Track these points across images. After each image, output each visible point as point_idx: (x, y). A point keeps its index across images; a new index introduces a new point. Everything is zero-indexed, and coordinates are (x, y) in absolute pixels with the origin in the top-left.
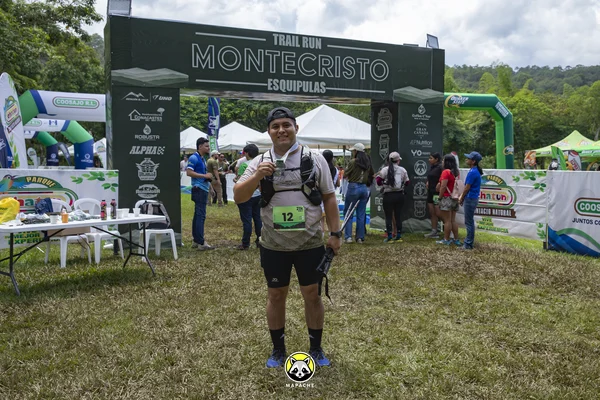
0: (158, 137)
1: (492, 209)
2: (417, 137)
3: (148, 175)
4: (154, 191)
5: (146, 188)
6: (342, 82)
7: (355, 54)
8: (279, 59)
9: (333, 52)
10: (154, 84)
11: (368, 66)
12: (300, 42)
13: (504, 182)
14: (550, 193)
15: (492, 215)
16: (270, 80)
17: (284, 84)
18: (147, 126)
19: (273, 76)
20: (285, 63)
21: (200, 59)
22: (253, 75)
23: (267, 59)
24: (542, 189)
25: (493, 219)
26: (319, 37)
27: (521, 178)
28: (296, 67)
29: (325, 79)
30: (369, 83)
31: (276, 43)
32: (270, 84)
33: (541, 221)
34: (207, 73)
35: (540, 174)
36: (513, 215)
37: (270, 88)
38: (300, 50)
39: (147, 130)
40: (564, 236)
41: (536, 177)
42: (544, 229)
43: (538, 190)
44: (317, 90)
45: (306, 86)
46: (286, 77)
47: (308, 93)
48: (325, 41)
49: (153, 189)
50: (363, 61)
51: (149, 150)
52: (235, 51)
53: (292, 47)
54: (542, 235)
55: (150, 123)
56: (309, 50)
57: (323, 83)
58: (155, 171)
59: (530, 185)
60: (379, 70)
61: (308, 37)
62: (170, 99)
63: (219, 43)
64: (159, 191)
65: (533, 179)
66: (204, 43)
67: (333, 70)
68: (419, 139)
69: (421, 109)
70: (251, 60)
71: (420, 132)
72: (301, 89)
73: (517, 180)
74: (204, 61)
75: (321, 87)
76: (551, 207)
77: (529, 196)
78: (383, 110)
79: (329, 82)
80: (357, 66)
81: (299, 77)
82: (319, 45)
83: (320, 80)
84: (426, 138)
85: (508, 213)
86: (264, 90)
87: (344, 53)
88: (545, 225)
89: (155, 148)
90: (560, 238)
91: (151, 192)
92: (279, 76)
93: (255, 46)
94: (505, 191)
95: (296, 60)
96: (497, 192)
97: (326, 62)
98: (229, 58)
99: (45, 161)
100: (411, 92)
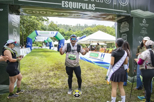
16: (63, 2)
29: (95, 3)
30: (118, 6)
32: (63, 4)
37: (63, 6)
44: (90, 8)
45: (84, 6)
47: (85, 10)
57: (94, 5)
69: (144, 21)
72: (81, 7)
75: (92, 7)
78: (123, 23)
83: (92, 3)
99: (46, 46)
100: (139, 12)
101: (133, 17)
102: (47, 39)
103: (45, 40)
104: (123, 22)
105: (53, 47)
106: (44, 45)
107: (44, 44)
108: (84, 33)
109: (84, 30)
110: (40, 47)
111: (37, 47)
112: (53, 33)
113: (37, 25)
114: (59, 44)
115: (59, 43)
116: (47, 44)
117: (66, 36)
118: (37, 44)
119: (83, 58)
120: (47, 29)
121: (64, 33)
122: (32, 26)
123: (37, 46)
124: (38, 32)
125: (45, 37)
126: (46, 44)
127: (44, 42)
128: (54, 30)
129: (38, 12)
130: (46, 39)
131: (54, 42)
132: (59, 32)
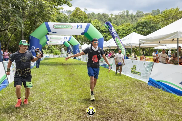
99: (66, 53)
102: (69, 40)
103: (64, 42)
106: (64, 51)
107: (63, 49)
108: (138, 26)
109: (139, 21)
110: (56, 54)
111: (52, 56)
112: (79, 27)
113: (50, 14)
116: (70, 49)
117: (105, 33)
118: (52, 50)
119: (158, 83)
122: (40, 16)
123: (52, 53)
124: (51, 24)
125: (65, 36)
126: (67, 49)
127: (64, 45)
130: (66, 40)
131: (82, 45)
132: (91, 24)
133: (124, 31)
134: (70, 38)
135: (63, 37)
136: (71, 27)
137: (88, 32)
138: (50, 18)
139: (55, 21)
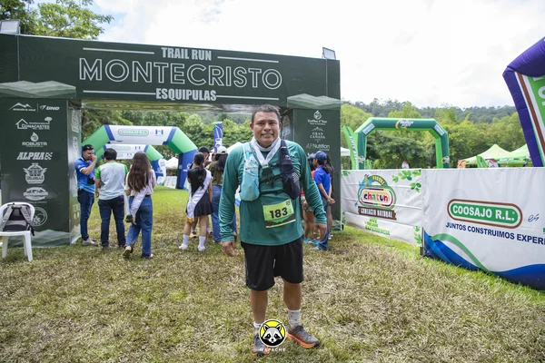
0: (45, 144)
1: (377, 209)
2: (314, 141)
3: (36, 178)
4: (42, 194)
5: (34, 191)
6: (233, 90)
7: (247, 65)
8: (167, 71)
9: (224, 64)
10: (41, 96)
11: (260, 76)
12: (190, 54)
13: (386, 183)
14: (424, 193)
15: (376, 216)
16: (158, 90)
17: (173, 94)
18: (34, 134)
19: (162, 86)
20: (174, 73)
21: (86, 71)
22: (142, 85)
23: (155, 70)
24: (417, 189)
25: (379, 220)
26: (208, 50)
27: (400, 178)
28: (185, 77)
29: (215, 87)
30: (262, 91)
31: (164, 56)
32: (158, 93)
33: (417, 224)
34: (94, 85)
35: (415, 173)
36: (394, 217)
37: (158, 97)
38: (189, 62)
39: (34, 137)
40: (438, 242)
41: (412, 176)
42: (420, 233)
43: (414, 190)
44: (207, 97)
45: (196, 95)
46: (175, 87)
47: (198, 102)
48: (215, 53)
49: (41, 191)
50: (255, 71)
51: (36, 156)
52: (123, 64)
53: (181, 59)
54: (419, 240)
55: (37, 131)
56: (198, 61)
57: (213, 92)
58: (42, 175)
59: (406, 184)
60: (272, 79)
61: (198, 49)
62: (57, 108)
63: (106, 57)
64: (47, 194)
65: (410, 179)
66: (91, 57)
67: (223, 80)
68: (316, 143)
69: (317, 115)
70: (138, 72)
71: (317, 136)
72: (191, 97)
73: (396, 180)
74: (91, 74)
75: (211, 95)
76: (426, 209)
77: (407, 197)
78: (285, 118)
79: (220, 90)
80: (249, 76)
81: (188, 86)
82: (209, 57)
83: (210, 89)
84: (322, 142)
85: (390, 215)
86: (153, 99)
87: (234, 64)
88: (421, 229)
89: (43, 154)
90: (435, 244)
91: (39, 194)
92: (167, 85)
93: (143, 59)
94: (386, 192)
95: (185, 70)
96: (380, 193)
97: (216, 72)
98: (117, 71)
100: (305, 99)
101: (292, 110)
104: (284, 115)
105: (162, 175)
112: (159, 133)
114: (181, 167)
115: (180, 163)
120: (143, 117)
121: (200, 130)
125: (138, 146)
128: (169, 119)
129: (116, 106)
131: (168, 159)
132: (178, 129)
133: (243, 136)
134: (147, 148)
135: (133, 146)
136: (147, 133)
137: (174, 140)
138: (109, 113)
139: (120, 118)
